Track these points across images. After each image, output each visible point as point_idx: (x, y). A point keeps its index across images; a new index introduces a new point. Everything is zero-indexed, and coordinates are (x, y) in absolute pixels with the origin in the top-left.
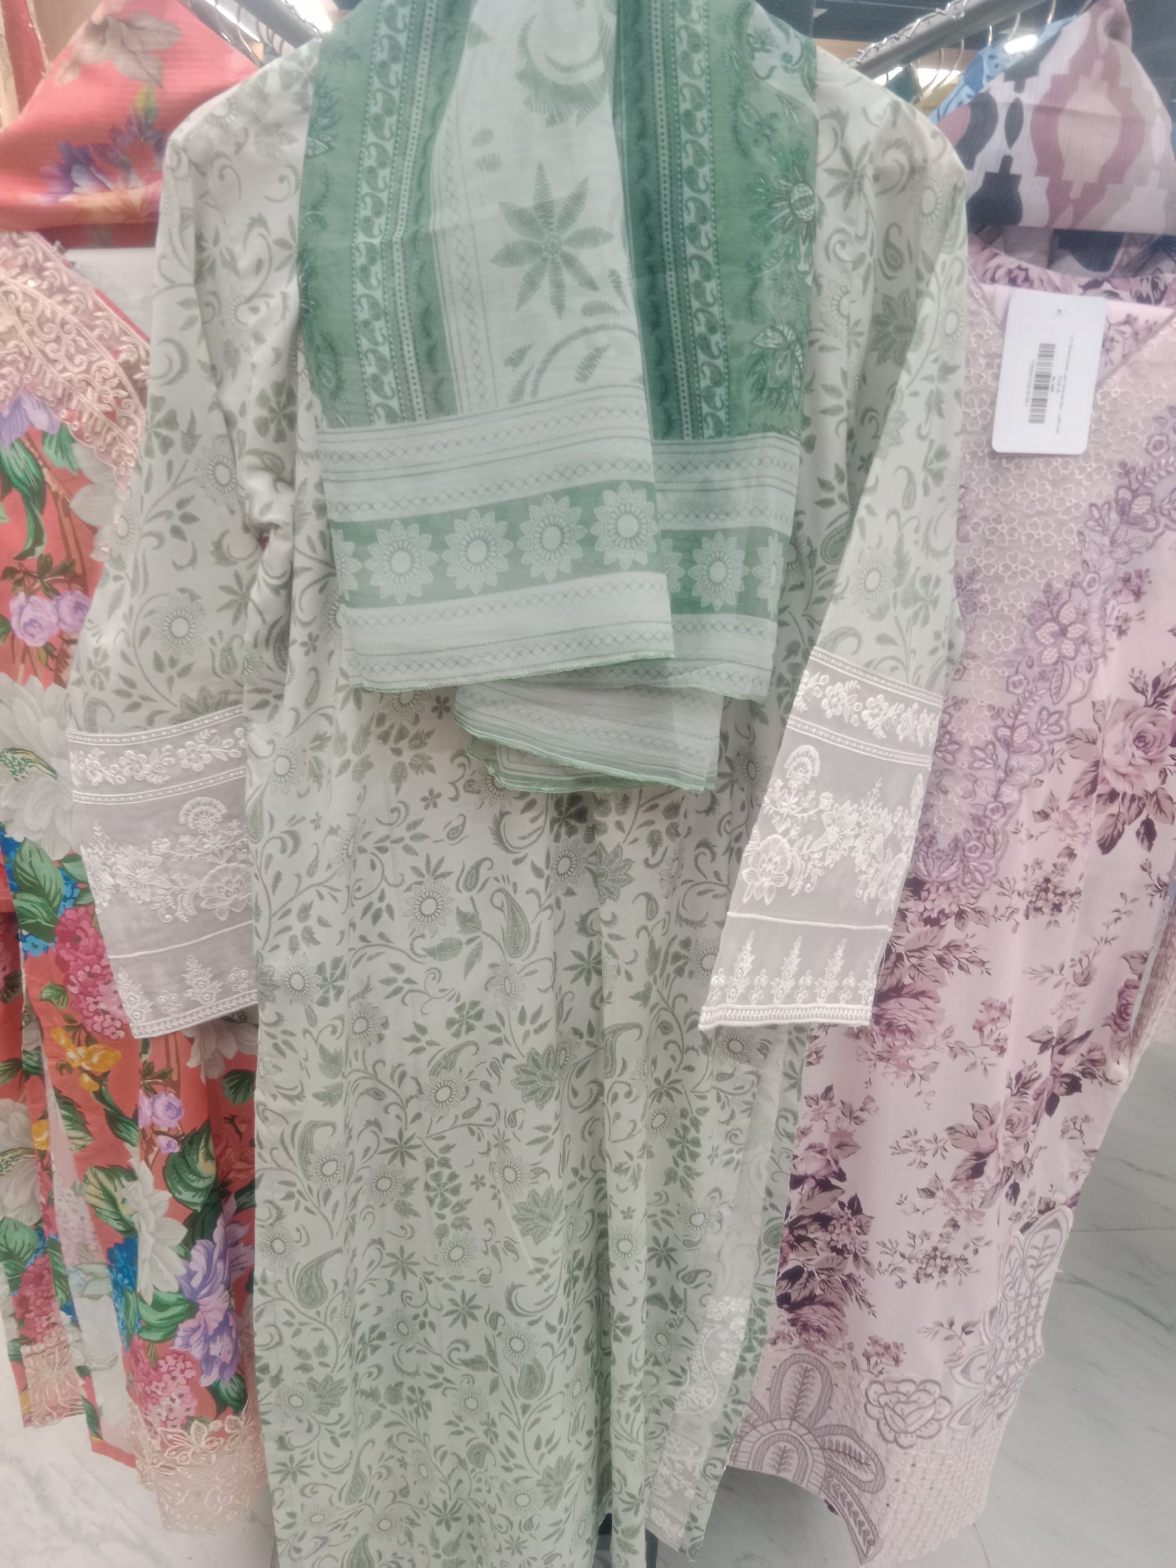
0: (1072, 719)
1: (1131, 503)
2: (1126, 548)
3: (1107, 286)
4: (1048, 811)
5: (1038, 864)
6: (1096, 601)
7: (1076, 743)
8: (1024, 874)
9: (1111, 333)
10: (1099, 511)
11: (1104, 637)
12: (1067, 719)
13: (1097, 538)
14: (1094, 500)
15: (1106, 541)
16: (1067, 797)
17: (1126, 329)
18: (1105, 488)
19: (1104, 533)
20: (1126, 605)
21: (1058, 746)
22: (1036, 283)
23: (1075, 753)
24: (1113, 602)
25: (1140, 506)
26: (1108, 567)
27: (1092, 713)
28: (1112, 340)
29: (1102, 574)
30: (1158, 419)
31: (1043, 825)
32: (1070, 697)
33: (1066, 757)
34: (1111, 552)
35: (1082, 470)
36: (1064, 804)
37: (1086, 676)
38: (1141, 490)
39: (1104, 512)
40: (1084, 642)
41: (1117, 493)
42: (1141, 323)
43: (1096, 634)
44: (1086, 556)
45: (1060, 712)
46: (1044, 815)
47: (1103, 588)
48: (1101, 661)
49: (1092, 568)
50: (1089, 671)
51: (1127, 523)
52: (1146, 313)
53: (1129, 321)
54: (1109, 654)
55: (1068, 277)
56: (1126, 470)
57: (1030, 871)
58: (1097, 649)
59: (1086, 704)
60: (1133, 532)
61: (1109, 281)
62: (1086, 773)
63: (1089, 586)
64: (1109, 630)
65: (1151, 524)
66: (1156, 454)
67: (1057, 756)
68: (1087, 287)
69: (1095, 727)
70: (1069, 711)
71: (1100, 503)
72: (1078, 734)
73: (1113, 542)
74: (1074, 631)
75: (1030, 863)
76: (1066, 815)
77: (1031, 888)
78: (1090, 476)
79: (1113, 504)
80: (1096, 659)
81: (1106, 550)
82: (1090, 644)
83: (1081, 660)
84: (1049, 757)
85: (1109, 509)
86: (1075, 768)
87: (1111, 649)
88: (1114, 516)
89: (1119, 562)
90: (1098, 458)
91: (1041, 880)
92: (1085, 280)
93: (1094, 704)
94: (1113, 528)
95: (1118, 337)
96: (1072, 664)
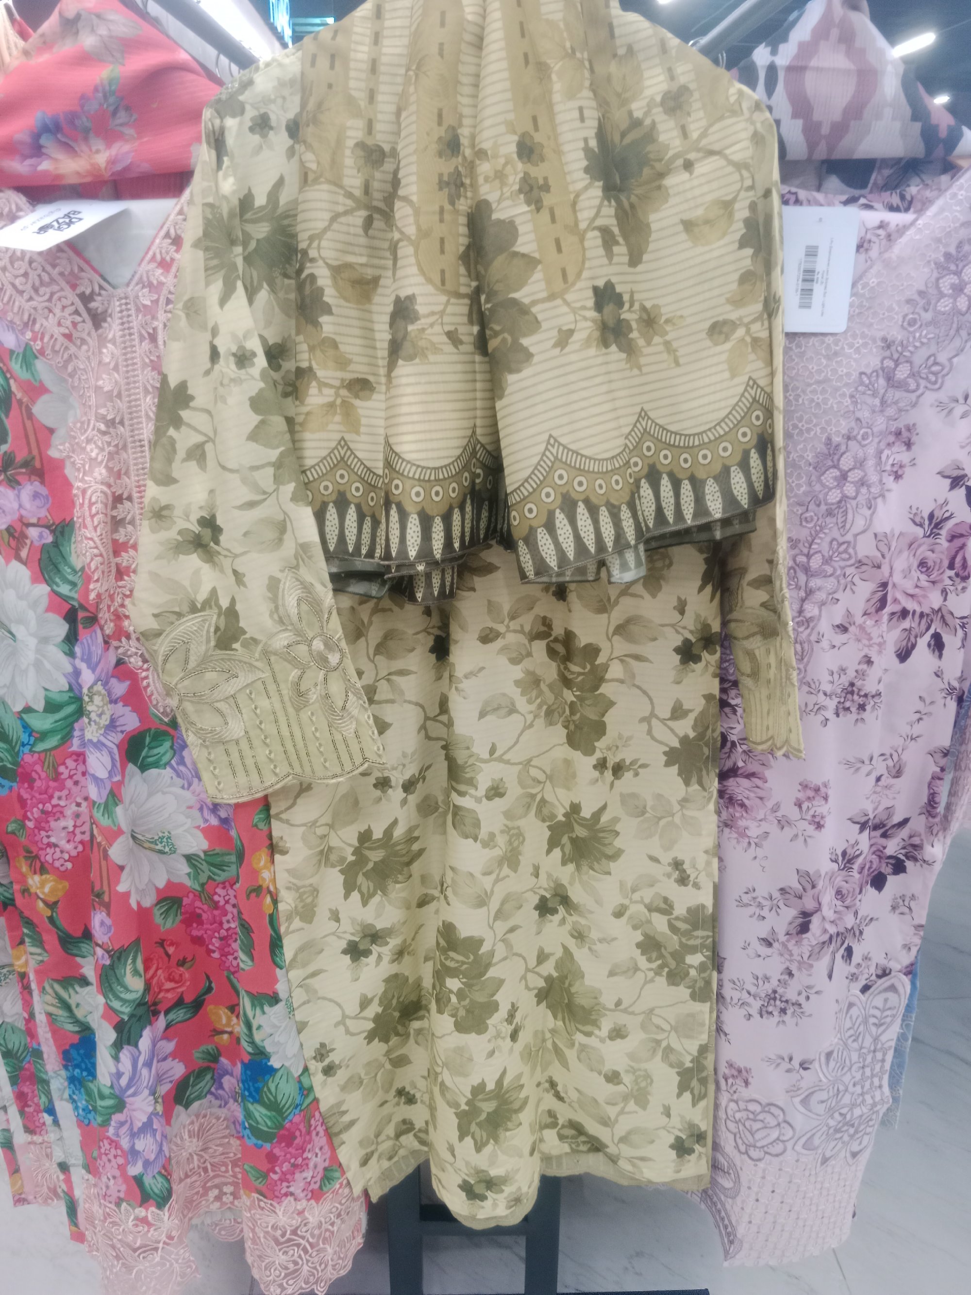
0: (859, 548)
1: (895, 369)
2: (895, 407)
3: (862, 201)
4: (847, 625)
5: (843, 670)
6: (871, 451)
7: (864, 568)
8: (830, 678)
9: (868, 236)
10: (869, 377)
11: (881, 481)
12: (854, 548)
13: (870, 400)
14: (863, 370)
15: (877, 402)
16: (861, 613)
17: (881, 232)
18: (872, 360)
19: (874, 395)
20: (898, 454)
21: (849, 571)
22: (805, 202)
23: (864, 576)
24: (887, 452)
25: (902, 372)
26: (880, 423)
27: (874, 543)
28: (870, 241)
29: (875, 430)
30: (909, 301)
31: (844, 638)
32: (856, 529)
33: (856, 580)
34: (882, 411)
35: (851, 346)
36: (859, 619)
37: (868, 513)
38: (902, 360)
39: (874, 379)
40: (862, 485)
41: (882, 362)
42: (892, 226)
43: (873, 478)
44: (859, 414)
45: (849, 543)
46: (843, 629)
47: (876, 440)
48: (879, 500)
49: (865, 424)
50: (870, 508)
51: (893, 386)
52: (896, 219)
53: (882, 226)
54: (887, 494)
55: (830, 196)
56: (888, 344)
57: (836, 676)
58: (875, 490)
59: (870, 535)
60: (899, 394)
61: (865, 197)
62: (875, 592)
63: (863, 439)
64: (885, 475)
65: (913, 386)
66: (912, 329)
67: (849, 579)
68: (846, 203)
69: (879, 555)
70: (855, 541)
71: (869, 371)
72: (865, 561)
73: (883, 402)
74: (854, 476)
75: (835, 669)
76: (862, 628)
77: (839, 691)
78: (857, 350)
79: (880, 372)
80: (875, 498)
81: (877, 409)
82: (869, 486)
83: (861, 499)
84: (843, 581)
85: (877, 376)
86: (865, 589)
87: (888, 490)
88: (882, 382)
89: (890, 419)
90: (863, 336)
91: (847, 684)
92: (844, 198)
93: (876, 535)
94: (882, 391)
95: (874, 239)
96: (854, 503)
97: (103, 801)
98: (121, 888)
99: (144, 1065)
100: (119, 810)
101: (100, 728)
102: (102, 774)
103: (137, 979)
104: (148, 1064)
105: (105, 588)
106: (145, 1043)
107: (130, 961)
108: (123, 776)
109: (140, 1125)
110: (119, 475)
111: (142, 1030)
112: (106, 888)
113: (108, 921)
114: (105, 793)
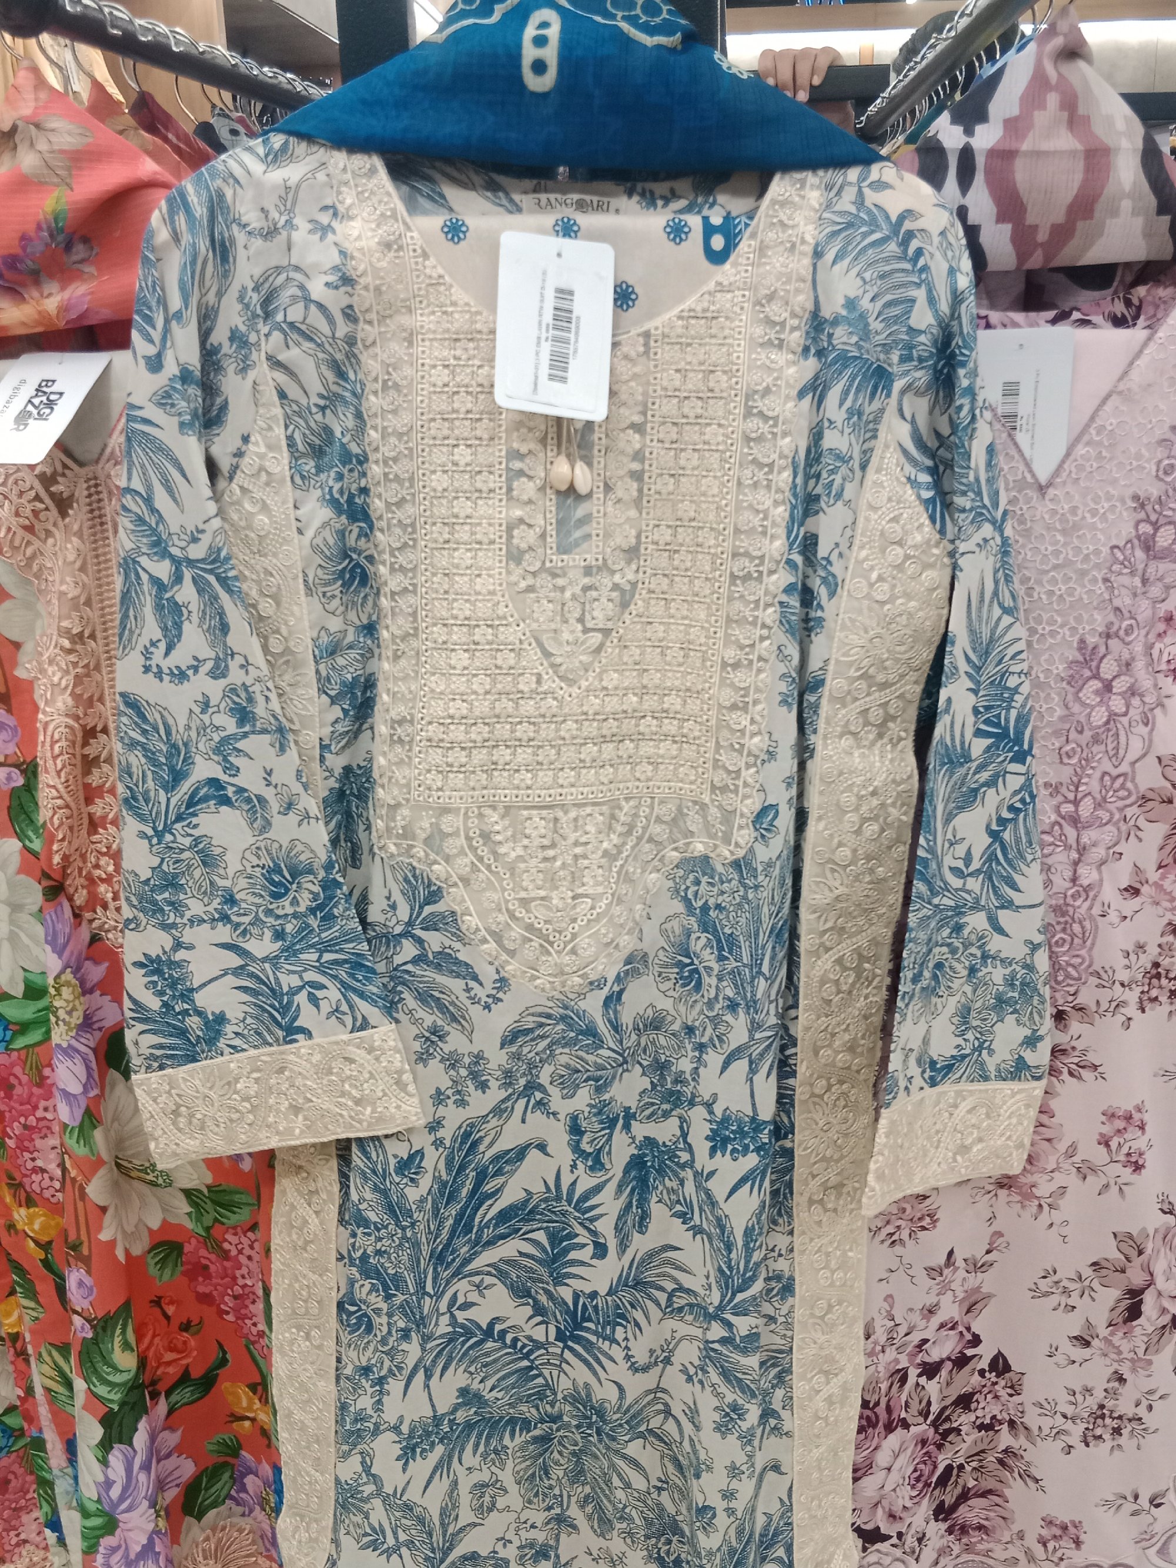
0: (1139, 779)
4: (1138, 886)
5: (1141, 948)
7: (1150, 805)
8: (1126, 962)
11: (1156, 685)
12: (1133, 781)
14: (1114, 542)
21: (1130, 812)
23: (1152, 816)
26: (1145, 610)
27: (1159, 769)
31: (1136, 904)
32: (1131, 756)
33: (1143, 823)
34: (1145, 593)
37: (1144, 731)
40: (1133, 694)
41: (1136, 529)
43: (1146, 683)
45: (1124, 775)
46: (1133, 891)
47: (1143, 632)
48: (1158, 712)
50: (1147, 724)
57: (1133, 957)
58: (1151, 700)
59: (1152, 760)
63: (1127, 634)
67: (1132, 823)
70: (1133, 771)
74: (1120, 685)
75: (1129, 947)
77: (1140, 977)
80: (1152, 710)
82: (1142, 696)
83: (1134, 714)
84: (1123, 826)
93: (1161, 760)
96: (1125, 720)
97: (77, 1123)
98: (104, 1236)
99: (141, 1468)
100: (98, 1134)
101: (70, 1029)
102: (75, 1088)
103: (127, 1353)
104: (146, 1467)
105: (75, 845)
106: (140, 1439)
107: (118, 1331)
108: (103, 1089)
109: (138, 1549)
110: (90, 703)
111: (137, 1420)
112: (84, 1237)
113: (88, 1281)
114: (79, 1113)
